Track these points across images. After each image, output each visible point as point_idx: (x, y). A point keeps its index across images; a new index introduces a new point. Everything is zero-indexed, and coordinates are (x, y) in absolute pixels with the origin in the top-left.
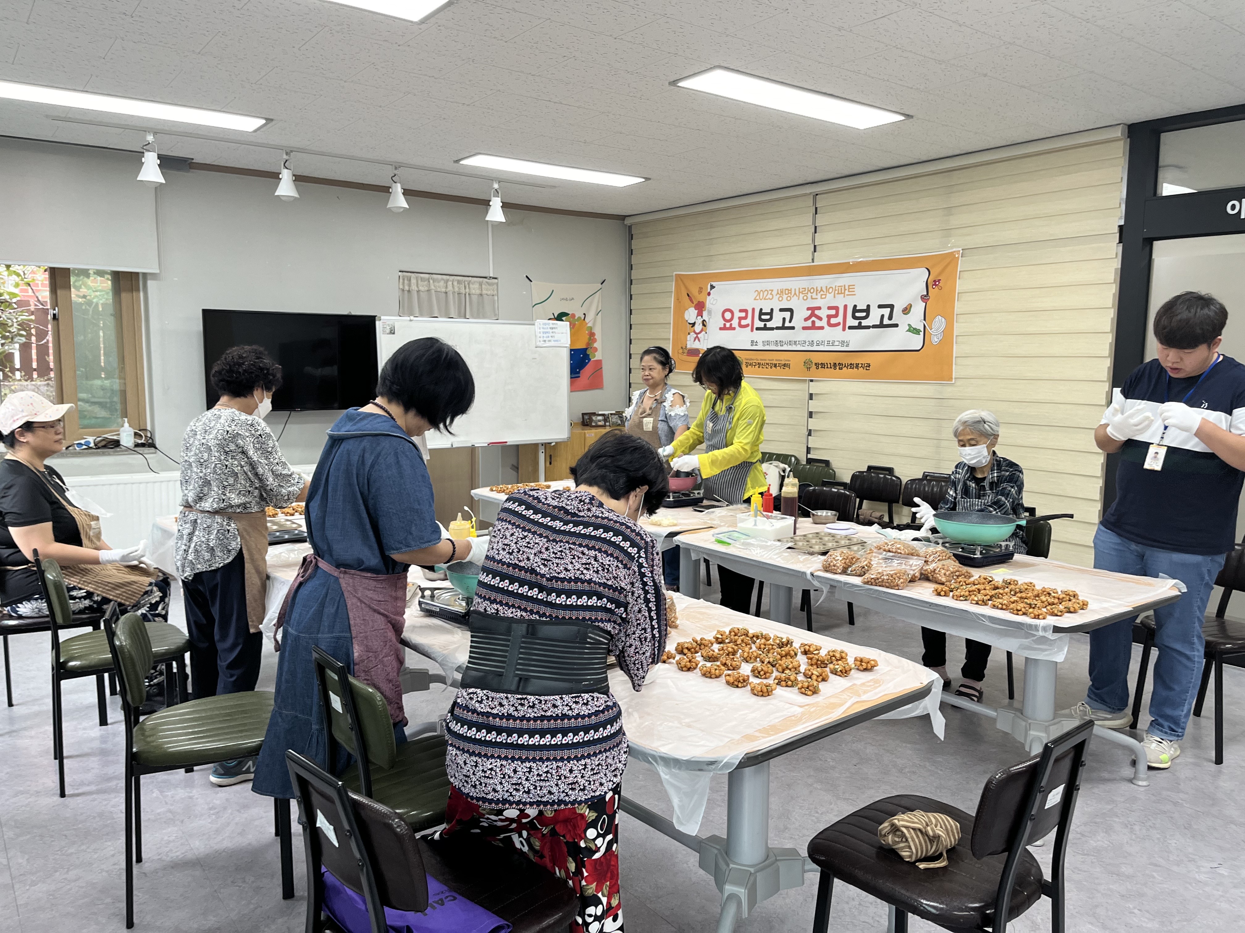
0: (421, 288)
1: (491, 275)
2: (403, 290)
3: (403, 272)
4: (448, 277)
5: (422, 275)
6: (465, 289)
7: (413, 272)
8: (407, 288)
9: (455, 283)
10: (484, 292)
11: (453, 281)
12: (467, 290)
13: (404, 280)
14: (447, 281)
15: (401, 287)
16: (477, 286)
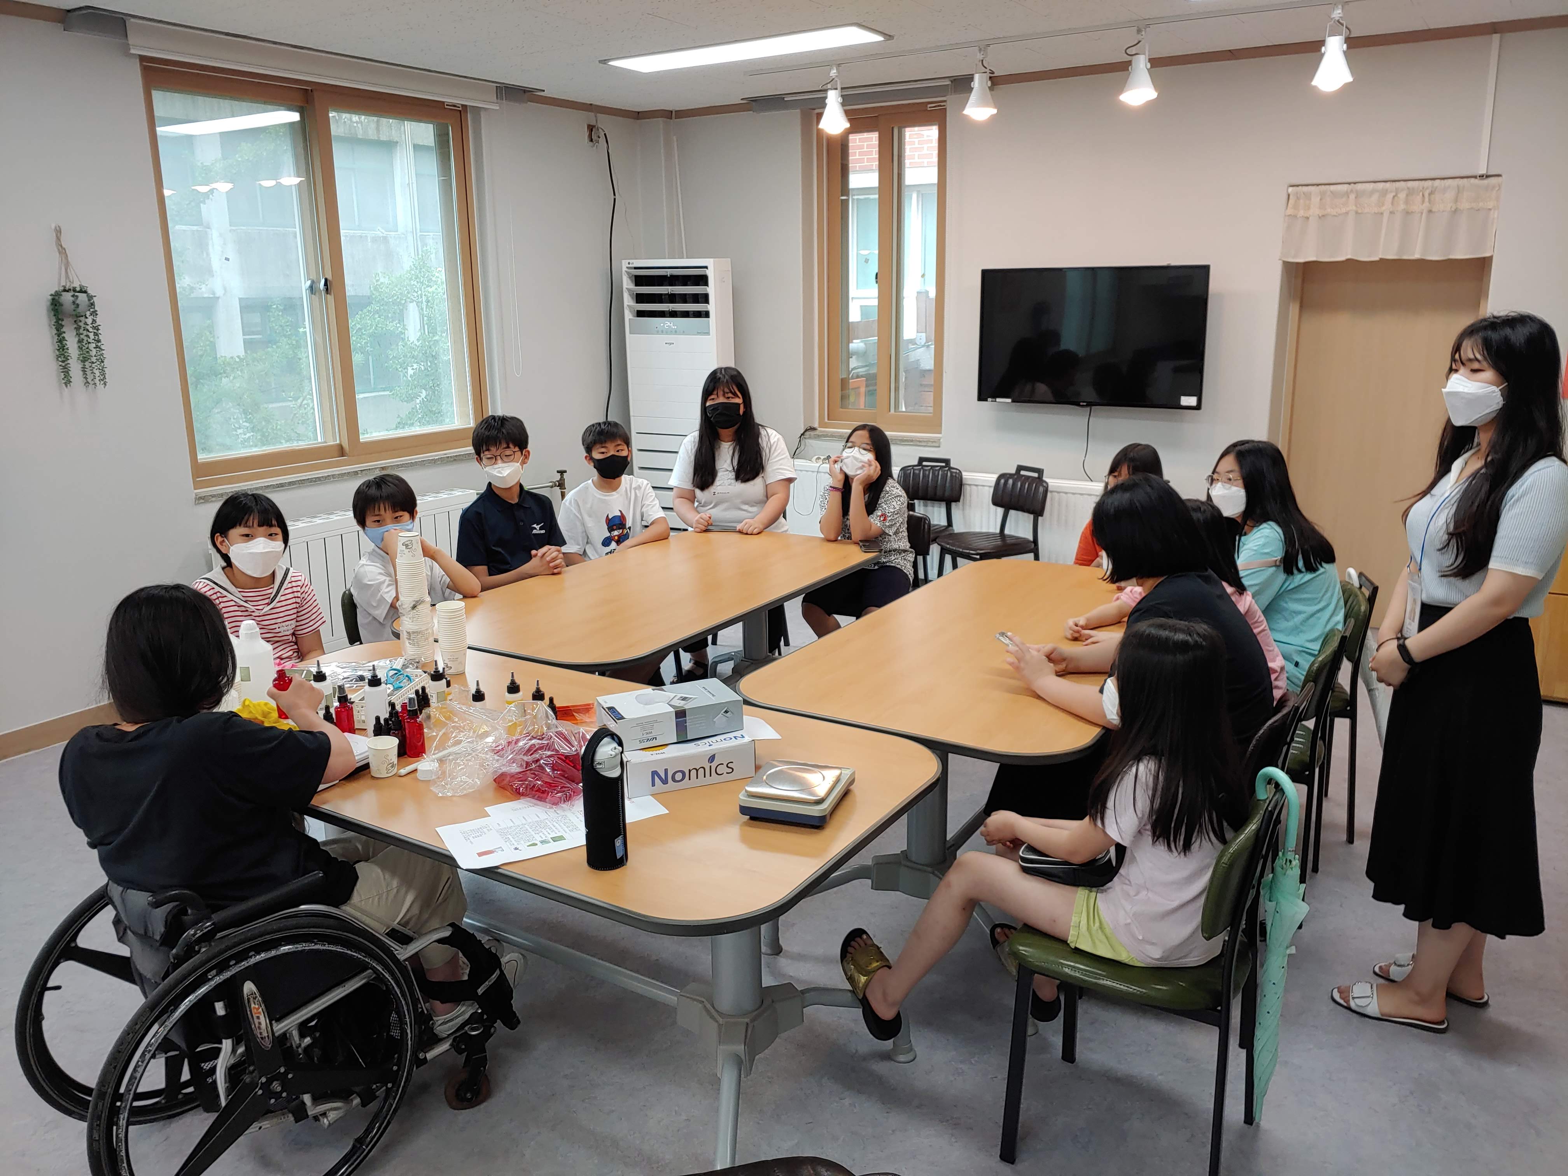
0: (1329, 210)
1: (1483, 171)
2: (1295, 216)
3: (1298, 186)
4: (1388, 185)
5: (1332, 188)
6: (1423, 202)
7: (1318, 185)
8: (1301, 213)
9: (1402, 196)
10: (1464, 205)
11: (1397, 191)
12: (1426, 204)
13: (1298, 198)
14: (1384, 193)
15: (1290, 211)
16: (1450, 195)
